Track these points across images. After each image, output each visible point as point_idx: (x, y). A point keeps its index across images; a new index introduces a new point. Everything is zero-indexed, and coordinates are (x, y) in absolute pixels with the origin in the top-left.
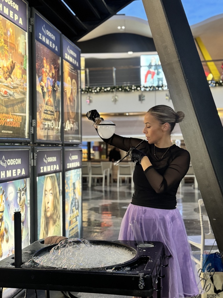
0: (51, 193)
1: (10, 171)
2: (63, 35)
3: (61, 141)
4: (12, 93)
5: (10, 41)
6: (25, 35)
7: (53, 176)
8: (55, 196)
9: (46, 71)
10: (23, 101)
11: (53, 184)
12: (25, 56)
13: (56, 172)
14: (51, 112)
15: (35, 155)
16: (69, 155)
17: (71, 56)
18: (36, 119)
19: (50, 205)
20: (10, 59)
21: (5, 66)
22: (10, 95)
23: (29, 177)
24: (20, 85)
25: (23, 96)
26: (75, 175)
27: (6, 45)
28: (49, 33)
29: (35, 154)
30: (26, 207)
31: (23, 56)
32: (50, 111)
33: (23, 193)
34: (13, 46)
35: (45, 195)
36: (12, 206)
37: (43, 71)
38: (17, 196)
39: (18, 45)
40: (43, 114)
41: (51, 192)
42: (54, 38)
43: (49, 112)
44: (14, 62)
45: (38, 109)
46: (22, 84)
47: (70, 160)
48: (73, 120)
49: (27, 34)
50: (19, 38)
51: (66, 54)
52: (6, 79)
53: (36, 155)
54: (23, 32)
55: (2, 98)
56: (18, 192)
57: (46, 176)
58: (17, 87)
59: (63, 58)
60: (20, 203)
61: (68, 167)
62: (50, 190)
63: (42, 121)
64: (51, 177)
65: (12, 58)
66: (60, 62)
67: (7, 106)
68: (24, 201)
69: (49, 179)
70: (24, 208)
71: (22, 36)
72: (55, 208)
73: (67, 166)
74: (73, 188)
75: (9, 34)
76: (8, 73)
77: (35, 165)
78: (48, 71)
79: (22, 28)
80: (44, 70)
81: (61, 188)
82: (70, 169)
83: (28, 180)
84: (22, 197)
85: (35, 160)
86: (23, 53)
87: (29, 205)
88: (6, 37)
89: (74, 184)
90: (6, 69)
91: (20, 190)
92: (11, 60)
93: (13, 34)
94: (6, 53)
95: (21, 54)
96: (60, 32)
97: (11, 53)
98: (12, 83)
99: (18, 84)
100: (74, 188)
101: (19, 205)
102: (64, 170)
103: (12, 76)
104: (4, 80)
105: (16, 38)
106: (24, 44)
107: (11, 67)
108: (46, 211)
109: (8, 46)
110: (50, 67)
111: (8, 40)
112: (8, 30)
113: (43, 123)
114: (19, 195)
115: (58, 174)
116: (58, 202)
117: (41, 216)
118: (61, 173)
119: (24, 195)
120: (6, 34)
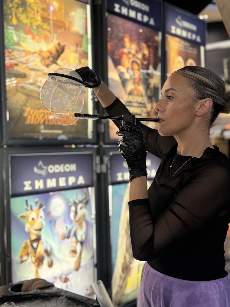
1: (54, 179)
2: (167, 4)
5: (55, 18)
6: (84, 8)
12: (85, 36)
14: (140, 103)
15: (106, 159)
17: (185, 29)
20: (55, 40)
21: (45, 50)
23: (92, 186)
27: (46, 24)
28: (135, 3)
29: (105, 157)
31: (82, 36)
32: (137, 103)
34: (60, 23)
36: (59, 222)
39: (70, 22)
44: (62, 44)
49: (88, 7)
50: (73, 14)
51: (173, 27)
52: (47, 66)
53: (108, 158)
54: (81, 5)
60: (75, 218)
66: (159, 38)
68: (84, 216)
70: (84, 225)
71: (80, 10)
75: (52, 9)
76: (51, 59)
77: (104, 171)
78: (133, 51)
83: (91, 191)
84: (80, 212)
85: (104, 166)
87: (94, 221)
88: (45, 13)
90: (46, 54)
91: (75, 203)
92: (56, 42)
93: (60, 10)
94: (47, 33)
97: (56, 33)
101: (72, 221)
103: (59, 62)
104: (42, 67)
105: (67, 14)
106: (84, 20)
107: (57, 51)
109: (49, 25)
110: (139, 46)
111: (51, 17)
112: (49, 5)
114: (73, 208)
117: (117, 235)
119: (84, 209)
120: (45, 10)
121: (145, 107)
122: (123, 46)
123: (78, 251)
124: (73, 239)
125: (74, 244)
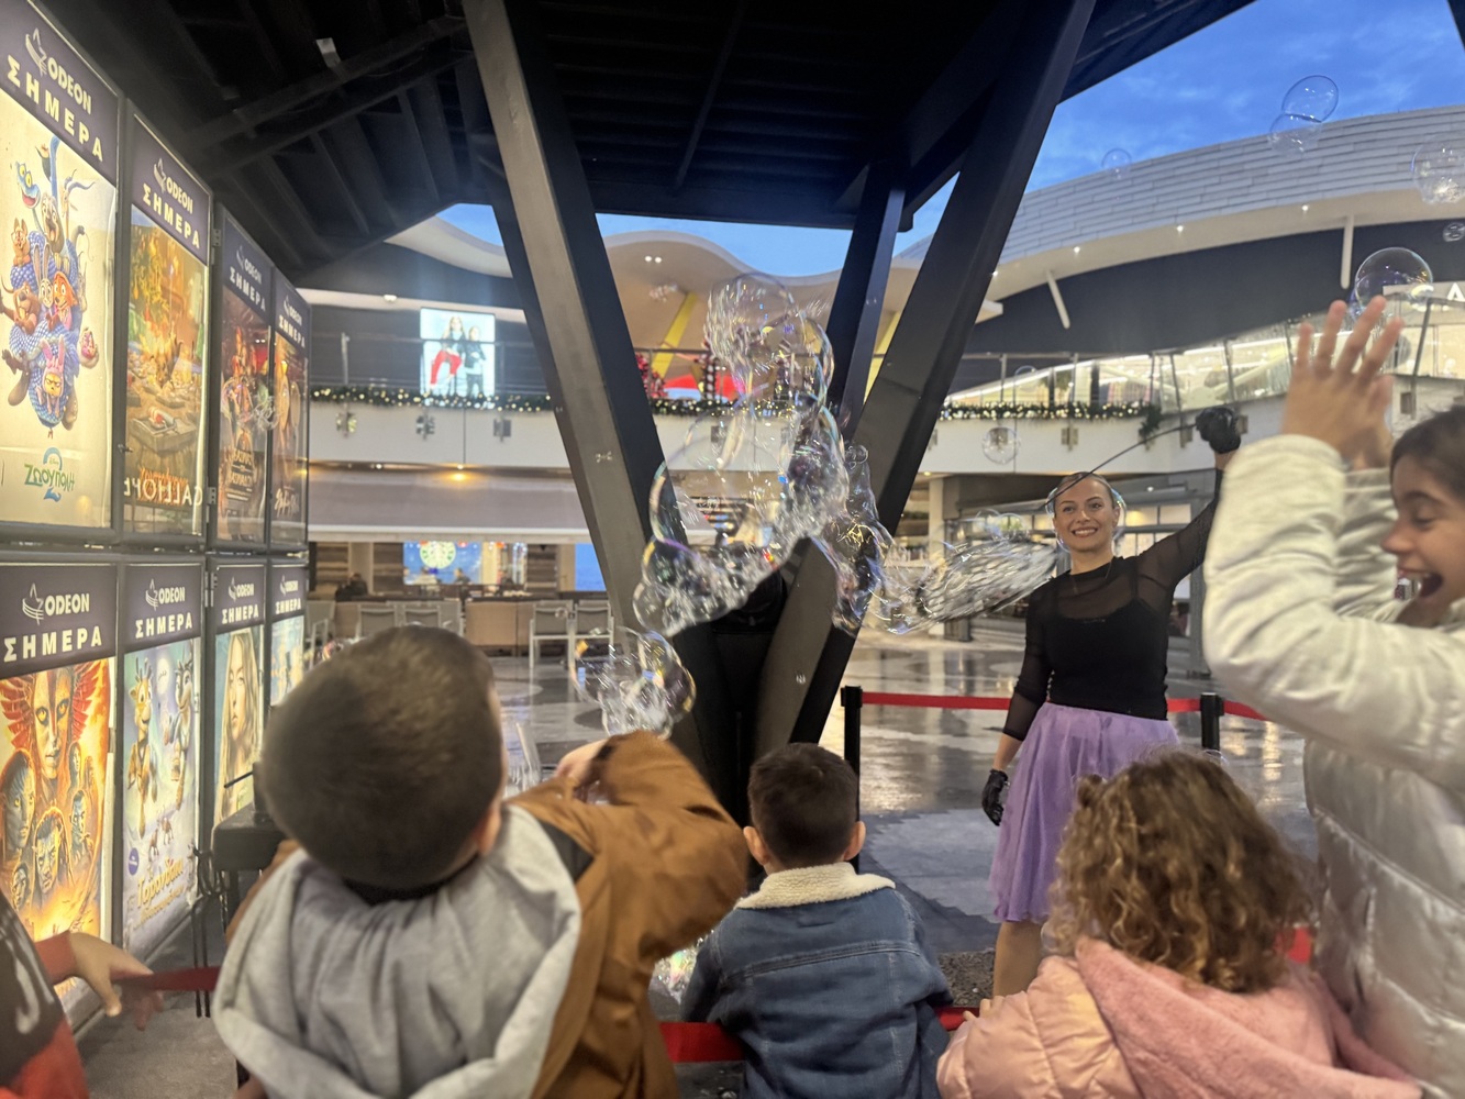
0: (242, 679)
1: (164, 618)
2: (277, 270)
3: (265, 542)
4: (171, 420)
5: (174, 290)
6: (202, 272)
7: (247, 634)
8: (249, 689)
9: (240, 362)
10: (192, 437)
11: (246, 656)
12: (201, 326)
13: (252, 623)
14: (247, 466)
15: (213, 578)
16: (280, 581)
17: (291, 321)
18: (216, 485)
19: (238, 710)
20: (172, 333)
21: (162, 352)
22: (169, 425)
23: (199, 636)
24: (189, 399)
25: (191, 428)
26: (290, 632)
27: (165, 301)
28: (249, 267)
29: (212, 575)
30: (193, 712)
31: (197, 327)
32: (244, 464)
33: (187, 677)
34: (178, 301)
35: (231, 681)
36: (164, 708)
37: (234, 362)
38: (175, 683)
39: (188, 298)
40: (229, 472)
41: (241, 675)
42: (258, 278)
43: (243, 468)
44: (178, 342)
45: (221, 459)
46: (192, 397)
47: (281, 593)
48: (289, 488)
49: (206, 270)
50: (191, 282)
51: (281, 318)
52: (162, 384)
53: (216, 578)
54: (200, 266)
55: (153, 433)
56: (177, 674)
57: (233, 633)
58: (182, 405)
59: (275, 329)
60: (180, 700)
61: (278, 612)
62: (239, 670)
63: (227, 490)
64: (243, 635)
65: (175, 332)
66: (268, 337)
67: (162, 454)
68: (189, 696)
69: (236, 641)
70: (189, 713)
71: (198, 275)
72: (249, 717)
73: (275, 608)
74: (285, 667)
75: (172, 271)
76: (166, 370)
77: (212, 605)
78: (244, 362)
79: (197, 253)
80: (237, 358)
81: (261, 667)
82: (282, 617)
83: (197, 643)
84: (185, 687)
85: (212, 592)
86: (197, 320)
87: (196, 708)
88: (165, 279)
89: (288, 656)
90: (162, 360)
91: (181, 669)
92: (173, 336)
93: (179, 273)
94: (166, 319)
95: (194, 320)
96: (272, 264)
97: (174, 319)
98: (173, 394)
99: (183, 398)
100: (289, 667)
101: (177, 705)
102: (270, 619)
103: (173, 376)
104: (156, 387)
105: (186, 281)
106: (201, 296)
108: (230, 727)
109: (168, 302)
110: (249, 351)
111: (171, 288)
112: (170, 263)
113: (229, 495)
114: (178, 679)
115: (256, 628)
116: (256, 704)
117: (220, 736)
118: (262, 627)
119: (189, 683)
120: (166, 272)
121: (251, 475)
122: (235, 352)
123: (181, 770)
124: (176, 743)
125: (177, 753)
